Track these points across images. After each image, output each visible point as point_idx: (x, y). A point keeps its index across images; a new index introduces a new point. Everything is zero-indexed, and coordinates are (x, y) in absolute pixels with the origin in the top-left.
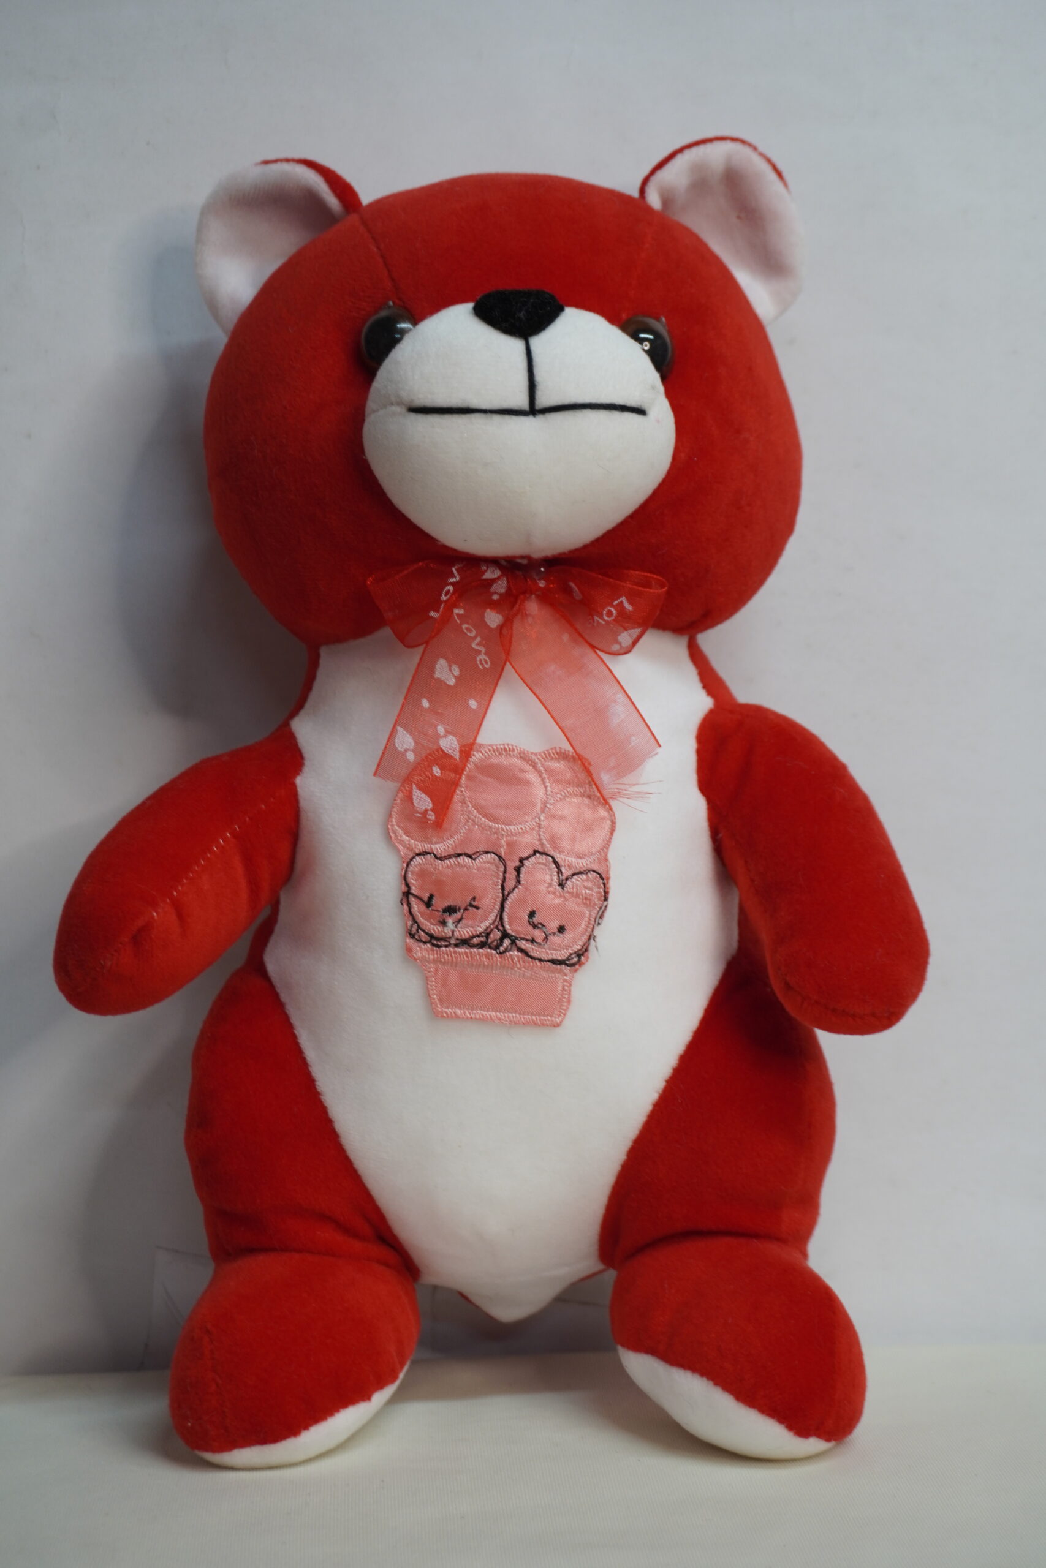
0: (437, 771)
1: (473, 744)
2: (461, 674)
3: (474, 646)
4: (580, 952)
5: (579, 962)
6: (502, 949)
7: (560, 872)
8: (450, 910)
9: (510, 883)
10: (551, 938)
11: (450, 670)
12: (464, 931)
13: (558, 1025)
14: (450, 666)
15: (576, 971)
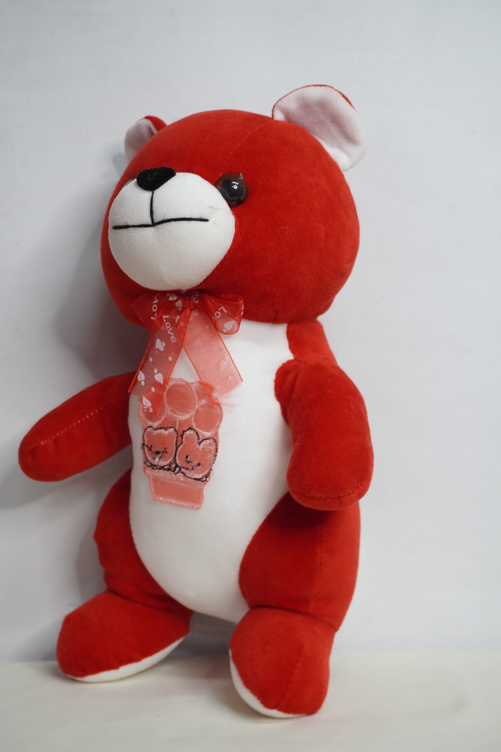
0: (153, 389)
1: (169, 378)
2: (165, 346)
3: (169, 332)
4: (207, 476)
5: (206, 480)
6: (176, 472)
7: (199, 438)
8: (158, 453)
9: (179, 442)
10: (195, 468)
11: (162, 344)
12: (162, 463)
13: (198, 509)
14: (161, 342)
15: (205, 484)
